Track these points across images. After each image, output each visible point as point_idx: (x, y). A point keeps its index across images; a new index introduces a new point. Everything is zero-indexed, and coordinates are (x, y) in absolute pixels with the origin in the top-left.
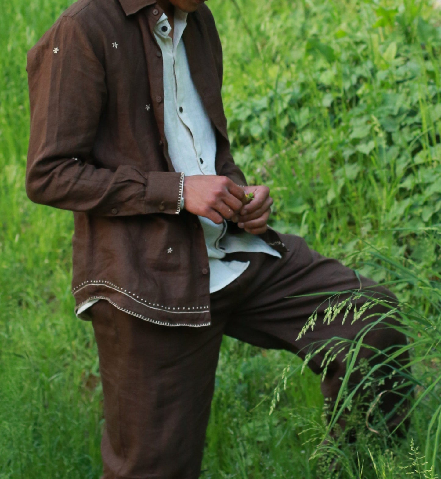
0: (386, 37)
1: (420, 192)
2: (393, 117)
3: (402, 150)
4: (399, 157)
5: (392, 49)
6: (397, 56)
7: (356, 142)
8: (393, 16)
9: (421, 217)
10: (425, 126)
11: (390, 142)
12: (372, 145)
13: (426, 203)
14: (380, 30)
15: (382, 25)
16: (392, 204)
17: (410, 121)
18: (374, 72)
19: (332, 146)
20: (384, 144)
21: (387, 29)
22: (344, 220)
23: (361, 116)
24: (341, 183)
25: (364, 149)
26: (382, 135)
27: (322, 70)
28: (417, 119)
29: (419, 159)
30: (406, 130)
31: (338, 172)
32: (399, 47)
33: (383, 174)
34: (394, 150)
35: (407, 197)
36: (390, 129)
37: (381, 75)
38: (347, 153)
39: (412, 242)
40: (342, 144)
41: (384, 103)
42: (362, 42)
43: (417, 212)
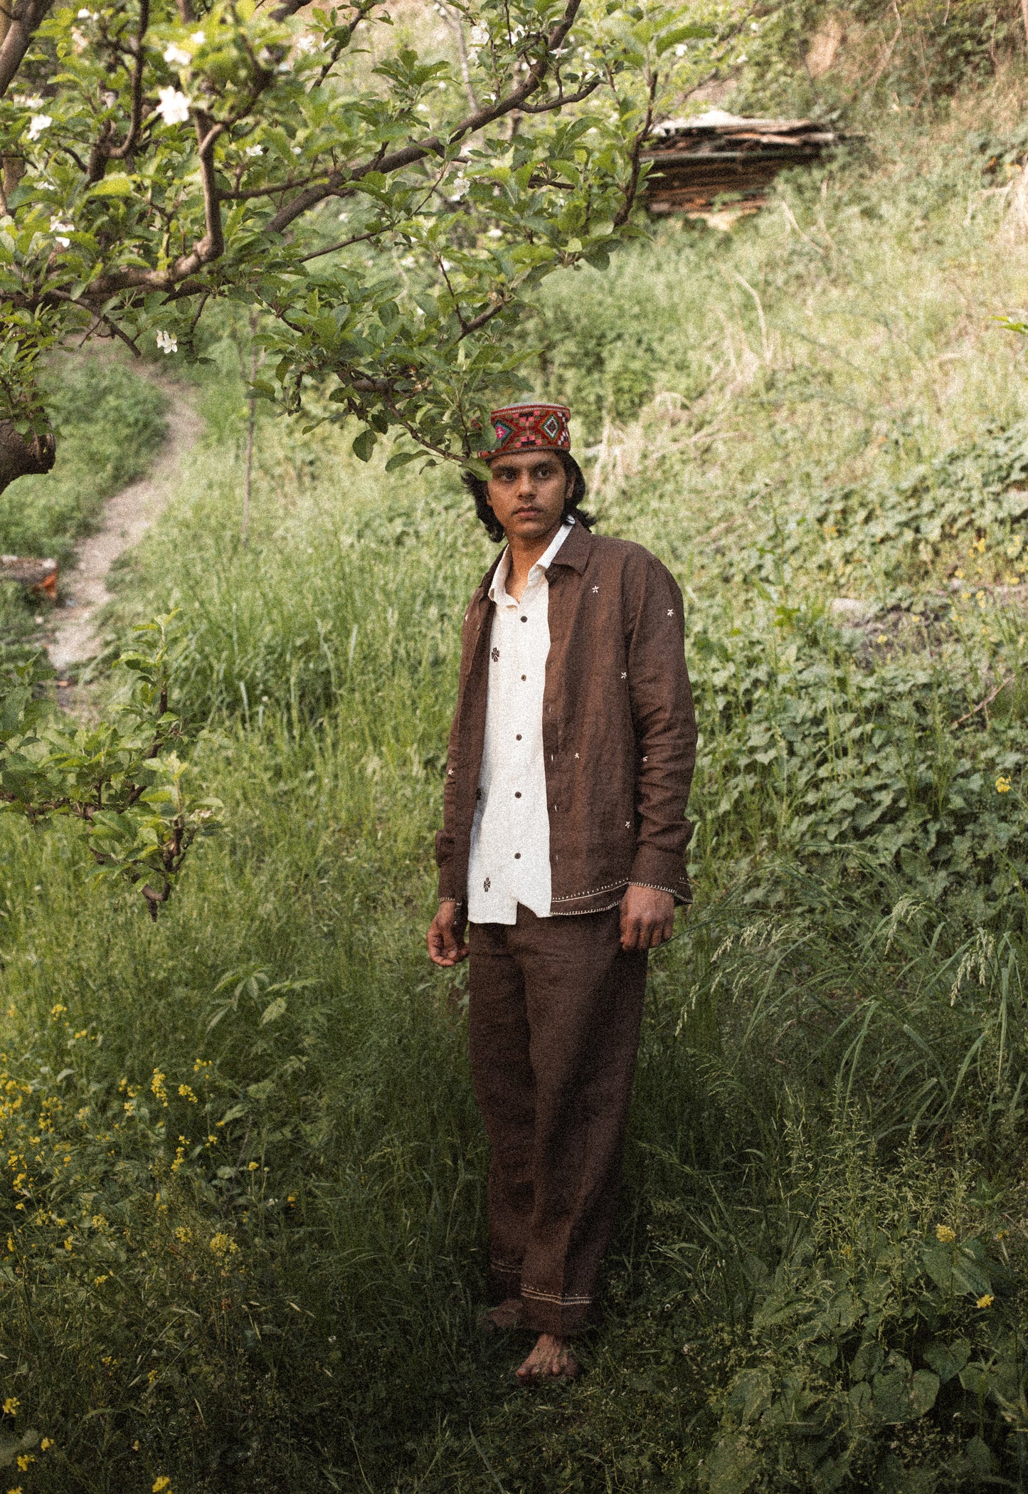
0: (784, 639)
1: (823, 808)
2: (796, 725)
3: (804, 762)
4: (801, 769)
5: (792, 652)
6: (798, 659)
7: (753, 750)
8: (794, 615)
9: (825, 834)
10: (831, 736)
11: (792, 753)
12: (772, 753)
13: (831, 821)
14: (777, 629)
15: (781, 624)
16: (792, 820)
17: (814, 730)
18: (772, 675)
19: (725, 754)
20: (784, 753)
21: (786, 629)
22: (737, 834)
23: (759, 722)
24: (736, 794)
25: (763, 758)
26: (783, 743)
27: (714, 670)
28: (822, 729)
29: (823, 772)
30: (809, 740)
31: (732, 783)
32: (799, 649)
33: (783, 786)
34: (796, 761)
35: (810, 813)
36: (792, 738)
37: (783, 679)
38: (743, 761)
39: (815, 863)
40: (739, 751)
41: (785, 709)
42: (759, 642)
43: (822, 829)
